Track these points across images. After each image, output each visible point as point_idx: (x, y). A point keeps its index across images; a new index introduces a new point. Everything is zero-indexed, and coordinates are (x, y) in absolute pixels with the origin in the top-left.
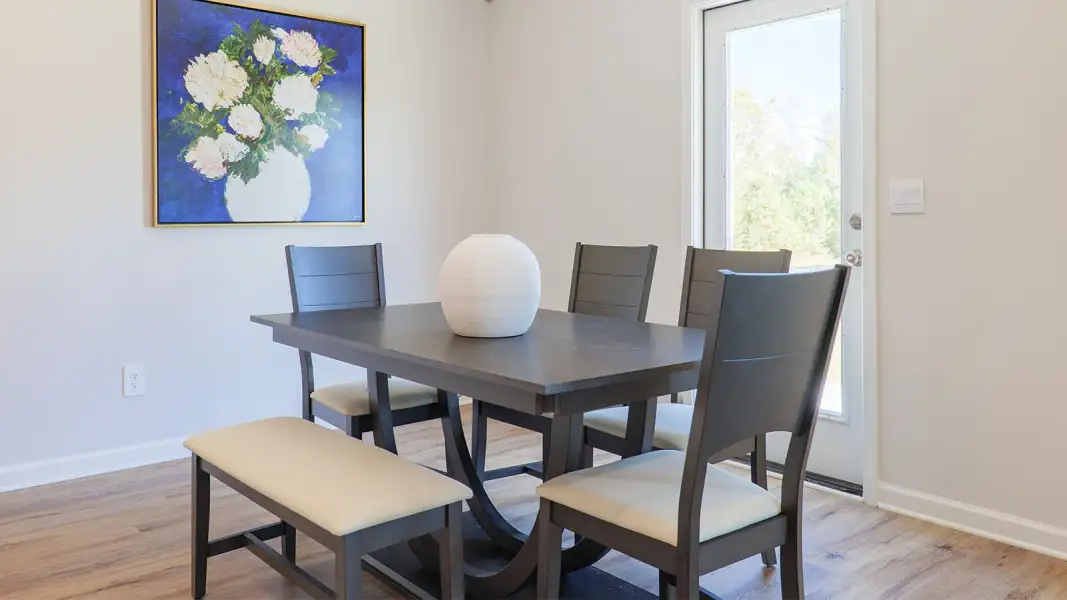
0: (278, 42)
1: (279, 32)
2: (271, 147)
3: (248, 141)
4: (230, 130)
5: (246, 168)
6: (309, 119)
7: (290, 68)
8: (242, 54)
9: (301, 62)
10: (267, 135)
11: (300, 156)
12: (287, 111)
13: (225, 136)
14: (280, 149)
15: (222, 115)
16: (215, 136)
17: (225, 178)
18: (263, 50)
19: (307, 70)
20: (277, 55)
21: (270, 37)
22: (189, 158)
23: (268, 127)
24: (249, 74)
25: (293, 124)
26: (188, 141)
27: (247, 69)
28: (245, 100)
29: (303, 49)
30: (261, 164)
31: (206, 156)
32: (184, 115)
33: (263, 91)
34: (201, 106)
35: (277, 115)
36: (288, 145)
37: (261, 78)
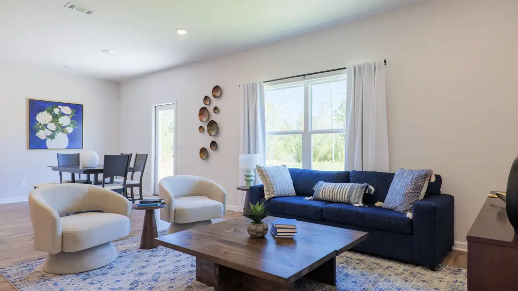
0: (60, 109)
1: (60, 107)
2: (58, 132)
3: (52, 131)
4: (47, 129)
5: (52, 137)
6: (69, 126)
7: (63, 114)
8: (51, 112)
9: (66, 113)
10: (57, 130)
11: (66, 134)
12: (62, 124)
13: (46, 130)
14: (60, 133)
15: (46, 126)
16: (44, 130)
17: (46, 139)
18: (56, 111)
19: (67, 115)
20: (60, 112)
21: (58, 108)
22: (37, 135)
23: (57, 128)
24: (53, 116)
25: (64, 127)
26: (37, 131)
27: (52, 115)
28: (52, 122)
29: (67, 110)
30: (55, 136)
31: (41, 134)
32: (36, 126)
33: (56, 120)
34: (40, 124)
35: (59, 125)
36: (63, 132)
37: (55, 117)
